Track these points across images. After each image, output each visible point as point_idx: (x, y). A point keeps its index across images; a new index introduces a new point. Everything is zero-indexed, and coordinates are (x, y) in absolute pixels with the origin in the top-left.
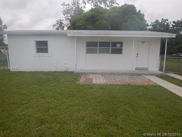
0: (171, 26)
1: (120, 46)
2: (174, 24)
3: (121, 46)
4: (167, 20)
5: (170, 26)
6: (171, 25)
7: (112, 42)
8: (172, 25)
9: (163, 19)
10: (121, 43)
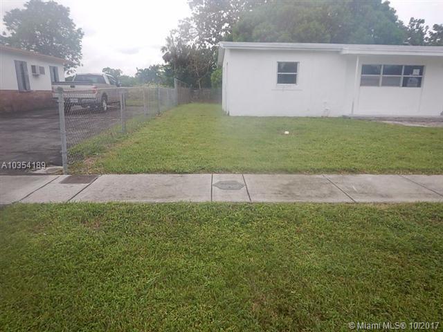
0: (428, 35)
1: (418, 74)
2: (434, 32)
3: (421, 73)
4: (423, 21)
5: (425, 36)
6: (428, 33)
7: (406, 67)
8: (431, 33)
9: (412, 18)
10: (421, 68)
